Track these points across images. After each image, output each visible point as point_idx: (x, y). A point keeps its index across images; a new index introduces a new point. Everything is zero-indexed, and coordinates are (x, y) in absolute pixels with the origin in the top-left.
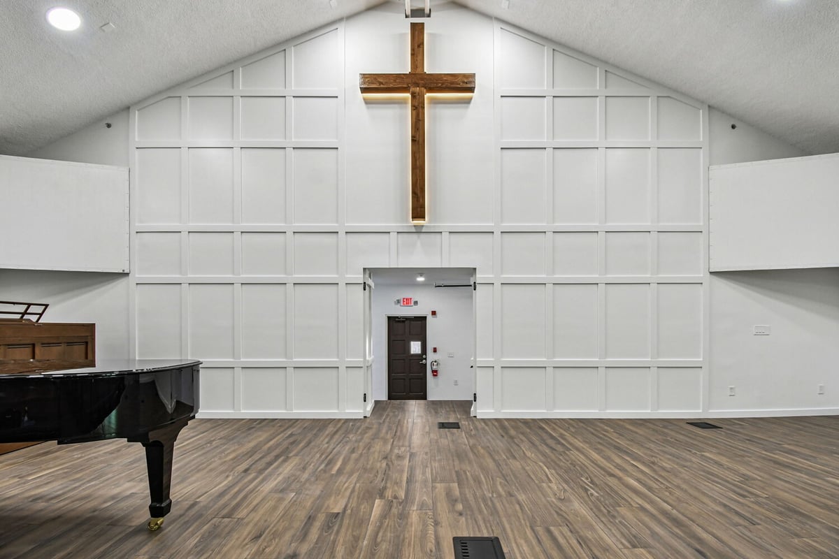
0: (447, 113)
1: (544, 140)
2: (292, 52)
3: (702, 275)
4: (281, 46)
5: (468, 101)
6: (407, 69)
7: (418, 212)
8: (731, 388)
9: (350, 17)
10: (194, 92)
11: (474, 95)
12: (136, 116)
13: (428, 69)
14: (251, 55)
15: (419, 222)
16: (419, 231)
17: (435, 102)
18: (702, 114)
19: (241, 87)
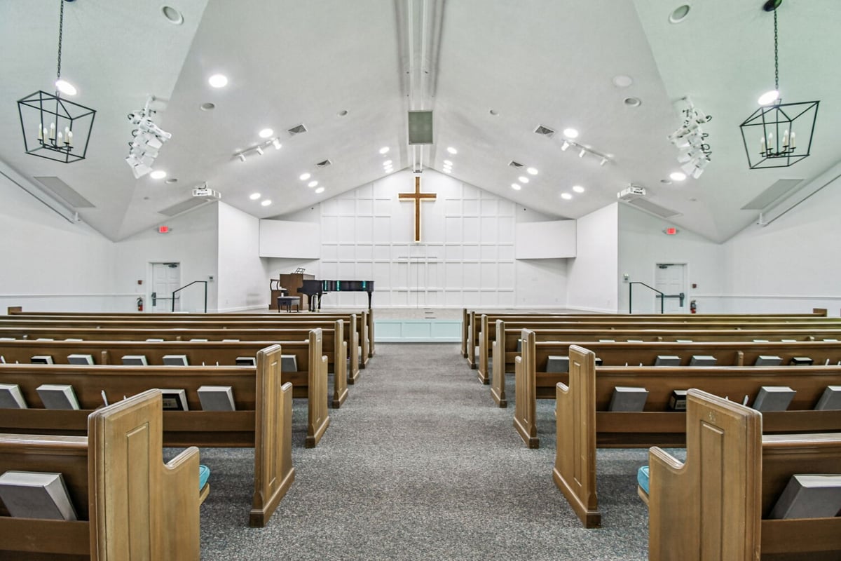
0: (426, 205)
1: (460, 215)
2: (375, 185)
3: (513, 260)
4: (371, 183)
5: (434, 201)
6: (414, 192)
7: (418, 239)
8: (524, 299)
10: (341, 198)
11: (437, 199)
12: (322, 205)
13: (421, 192)
14: (361, 186)
15: (417, 242)
16: (418, 245)
17: (423, 201)
18: (514, 206)
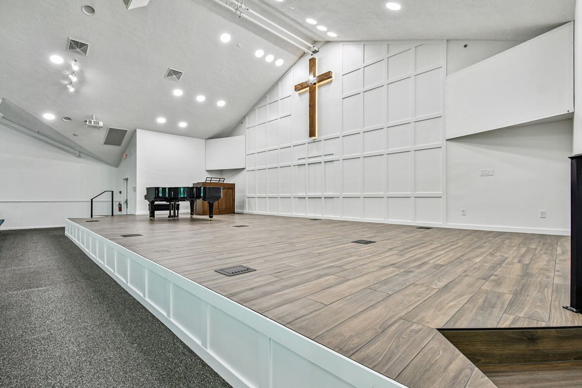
0: (323, 89)
2: (281, 84)
3: (442, 142)
4: (276, 83)
7: (312, 133)
8: (463, 211)
9: (295, 64)
10: (258, 107)
11: (332, 78)
12: (247, 118)
14: (270, 90)
15: (314, 138)
16: (314, 141)
17: (319, 87)
19: (268, 101)
